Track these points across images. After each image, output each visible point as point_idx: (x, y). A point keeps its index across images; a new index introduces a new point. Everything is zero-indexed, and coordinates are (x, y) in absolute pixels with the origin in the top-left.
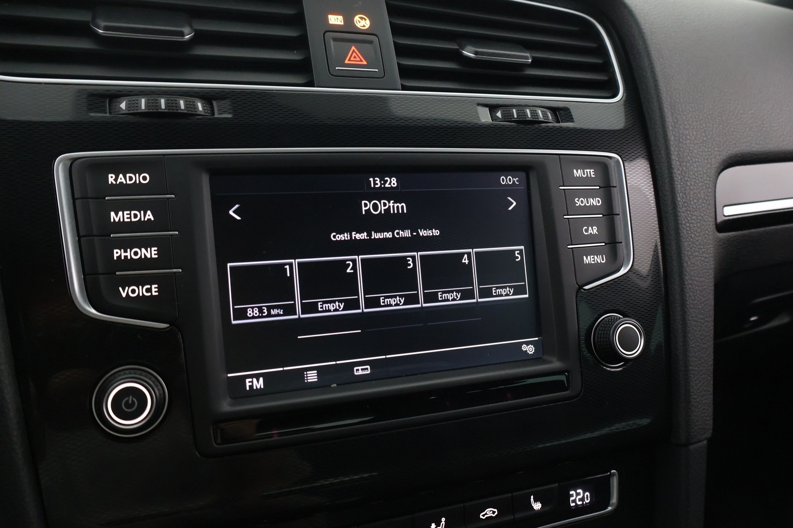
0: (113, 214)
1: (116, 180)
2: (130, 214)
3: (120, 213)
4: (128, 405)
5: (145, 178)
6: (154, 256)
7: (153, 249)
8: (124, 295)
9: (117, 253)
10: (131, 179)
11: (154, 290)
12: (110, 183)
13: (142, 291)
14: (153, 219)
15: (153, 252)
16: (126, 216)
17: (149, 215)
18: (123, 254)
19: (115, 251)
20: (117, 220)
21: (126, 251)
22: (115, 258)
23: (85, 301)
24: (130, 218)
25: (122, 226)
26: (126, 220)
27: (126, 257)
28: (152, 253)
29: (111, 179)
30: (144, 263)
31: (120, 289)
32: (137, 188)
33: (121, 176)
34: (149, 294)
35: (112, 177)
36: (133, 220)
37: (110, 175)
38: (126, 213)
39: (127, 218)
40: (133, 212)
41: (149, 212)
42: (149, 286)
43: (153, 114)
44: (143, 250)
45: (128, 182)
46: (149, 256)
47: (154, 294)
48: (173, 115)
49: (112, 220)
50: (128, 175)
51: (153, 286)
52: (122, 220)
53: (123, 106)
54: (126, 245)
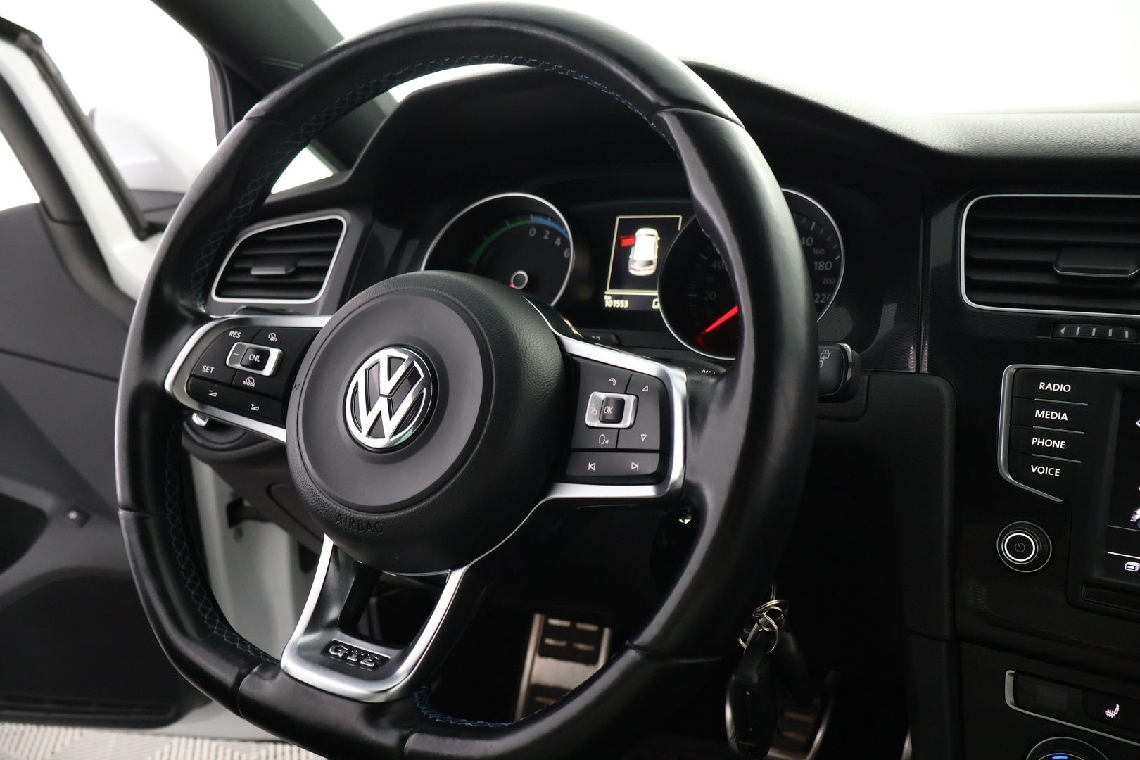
0: (1037, 412)
1: (1045, 387)
2: (1050, 413)
3: (1043, 412)
4: (1021, 548)
5: (1067, 388)
6: (1061, 447)
7: (1062, 442)
8: (1034, 471)
9: (1034, 440)
10: (1056, 387)
11: (1056, 472)
12: (1040, 389)
13: (1047, 471)
14: (1067, 419)
15: (1062, 445)
16: (1047, 414)
17: (1065, 417)
18: (1039, 442)
19: (1034, 438)
20: (1040, 416)
21: (1041, 440)
22: (1033, 444)
23: (1005, 470)
24: (1050, 416)
25: (1042, 421)
26: (1046, 417)
27: (1041, 444)
28: (1060, 445)
29: (1042, 386)
30: (1054, 451)
31: (1032, 466)
32: (1060, 395)
33: (1049, 384)
34: (1052, 474)
36: (1052, 418)
37: (1041, 383)
38: (1047, 412)
39: (1048, 416)
40: (1052, 413)
41: (1065, 414)
42: (1053, 469)
43: (1084, 340)
44: (1055, 441)
45: (1054, 390)
46: (1058, 446)
47: (1056, 475)
48: (1101, 341)
49: (1036, 416)
50: (1055, 385)
51: (1057, 470)
52: (1043, 417)
53: (1063, 331)
54: (1042, 435)
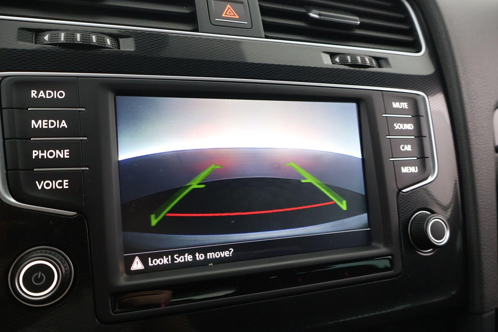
0: (33, 122)
1: (37, 95)
2: (48, 122)
3: (40, 122)
4: (37, 280)
5: (61, 94)
6: (66, 157)
7: (66, 151)
8: (40, 188)
9: (35, 153)
10: (50, 95)
11: (65, 184)
12: (32, 97)
13: (55, 184)
14: (66, 127)
15: (66, 154)
16: (44, 124)
17: (64, 124)
18: (40, 155)
19: (34, 151)
20: (37, 127)
21: (43, 152)
22: (34, 157)
23: (6, 192)
24: (48, 125)
25: (41, 132)
26: (44, 127)
27: (43, 157)
28: (65, 154)
29: (33, 94)
30: (58, 162)
31: (37, 182)
32: (54, 102)
33: (42, 92)
34: (61, 187)
35: (34, 93)
36: (50, 127)
37: (32, 91)
38: (44, 121)
39: (45, 125)
40: (50, 121)
41: (63, 121)
42: (61, 181)
43: (70, 45)
44: (57, 151)
45: (48, 97)
46: (62, 156)
47: (65, 187)
48: (86, 46)
49: (33, 127)
50: (47, 92)
51: (65, 181)
52: (40, 127)
53: (46, 38)
54: (43, 147)
